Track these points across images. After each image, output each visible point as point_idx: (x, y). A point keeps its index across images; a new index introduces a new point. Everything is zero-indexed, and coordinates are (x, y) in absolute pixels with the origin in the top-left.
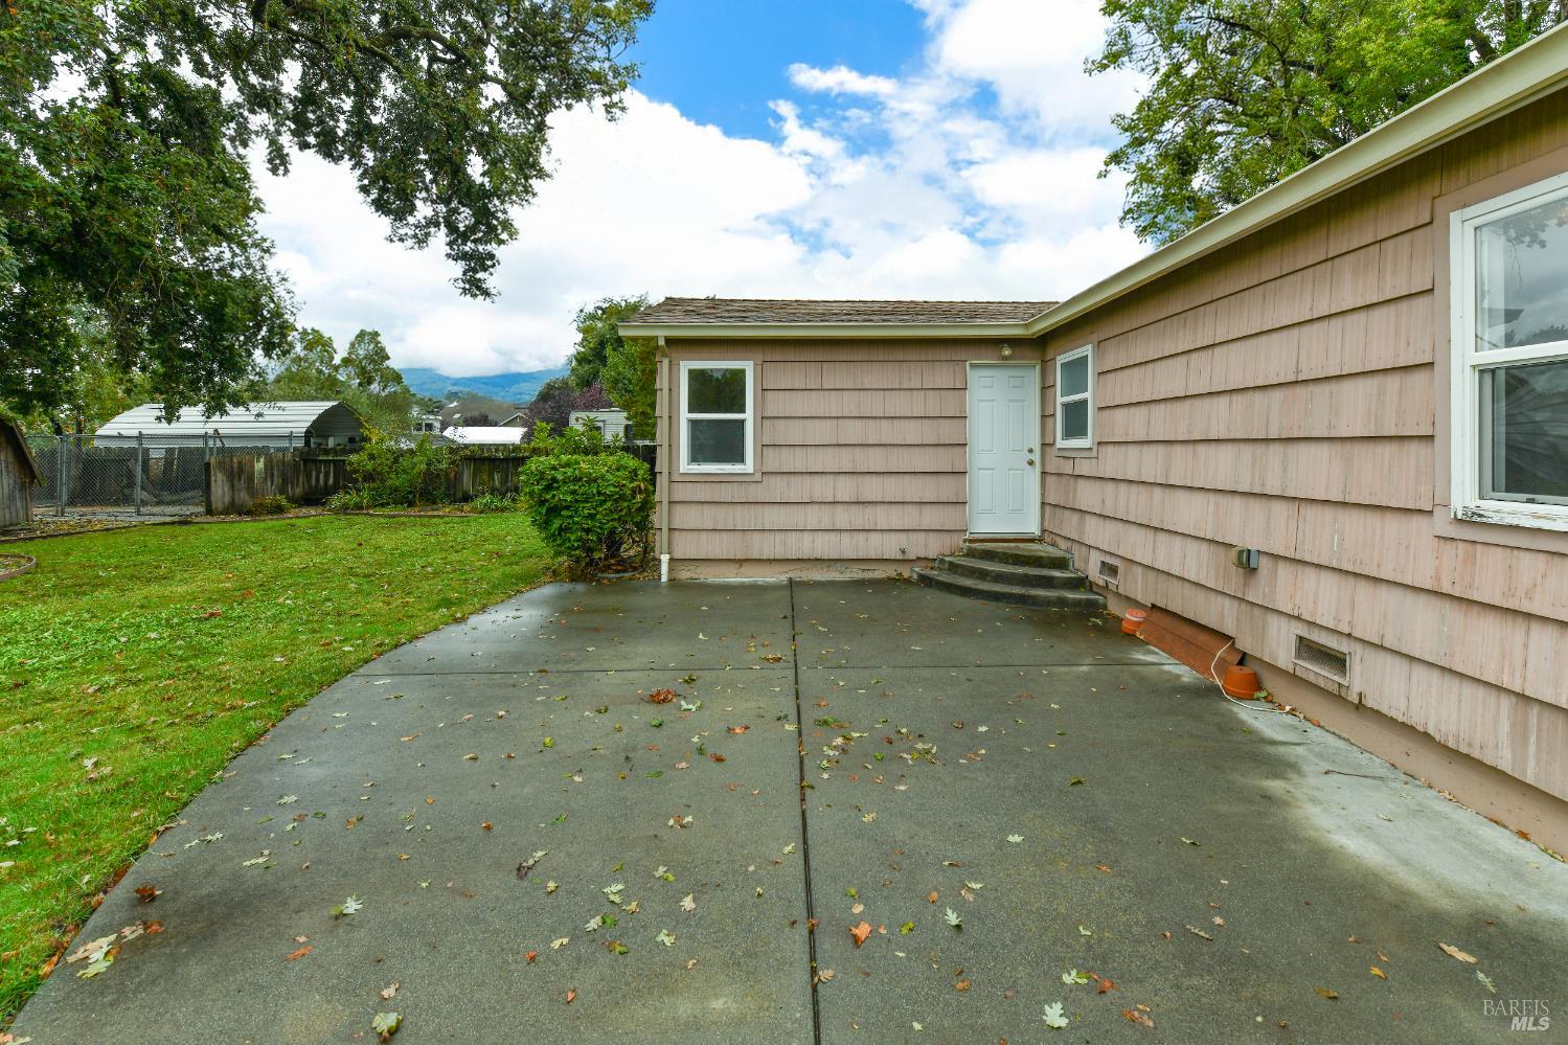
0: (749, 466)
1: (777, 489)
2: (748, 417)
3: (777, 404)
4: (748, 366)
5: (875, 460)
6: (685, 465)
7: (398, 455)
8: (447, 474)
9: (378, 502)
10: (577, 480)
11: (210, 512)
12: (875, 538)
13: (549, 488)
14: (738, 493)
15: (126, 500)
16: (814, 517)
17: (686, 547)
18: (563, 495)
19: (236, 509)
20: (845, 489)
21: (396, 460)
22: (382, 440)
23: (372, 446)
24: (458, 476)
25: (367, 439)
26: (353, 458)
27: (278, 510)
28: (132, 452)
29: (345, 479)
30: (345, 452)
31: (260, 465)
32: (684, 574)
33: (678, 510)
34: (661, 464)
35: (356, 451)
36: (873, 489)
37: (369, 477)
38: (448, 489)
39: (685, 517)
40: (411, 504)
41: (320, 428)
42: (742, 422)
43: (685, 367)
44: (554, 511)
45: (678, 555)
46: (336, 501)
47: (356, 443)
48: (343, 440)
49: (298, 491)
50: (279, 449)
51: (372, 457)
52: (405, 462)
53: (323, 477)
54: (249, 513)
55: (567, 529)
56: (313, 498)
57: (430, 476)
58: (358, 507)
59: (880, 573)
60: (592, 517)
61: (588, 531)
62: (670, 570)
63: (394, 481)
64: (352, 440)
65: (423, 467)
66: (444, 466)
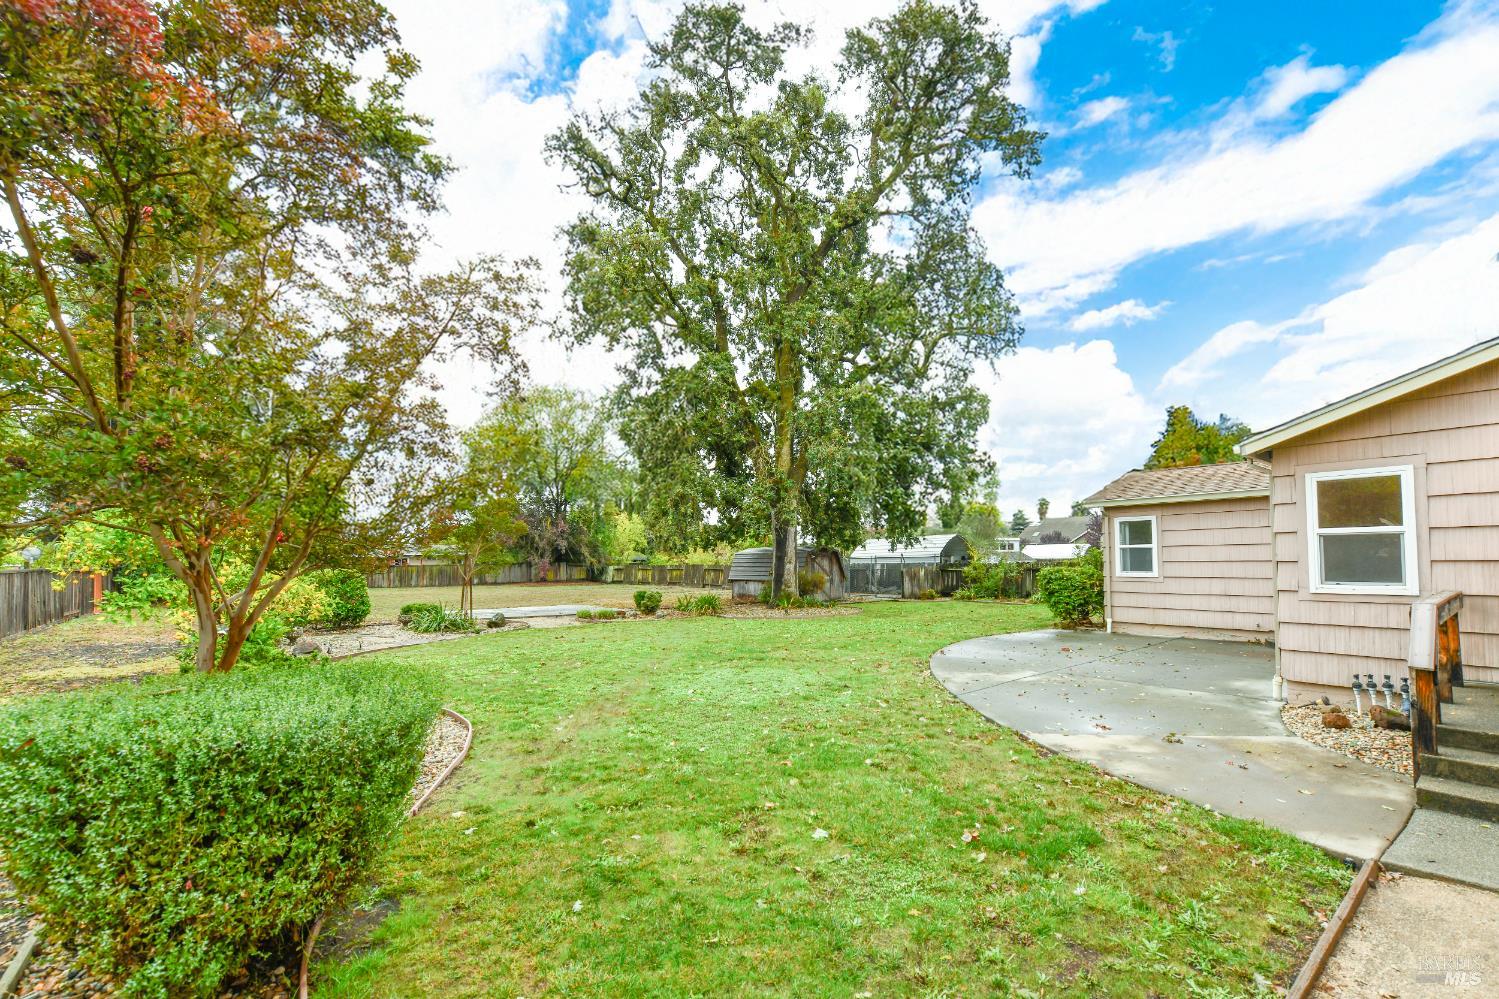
0: (1155, 572)
1: (1172, 586)
2: (1154, 545)
3: (1171, 539)
4: (1152, 518)
5: (1237, 570)
6: (1118, 571)
7: (988, 567)
8: (1017, 580)
9: (978, 596)
10: (1062, 578)
11: (903, 597)
12: (1238, 617)
13: (1048, 583)
14: (1148, 588)
15: (866, 591)
16: (1196, 603)
17: (1120, 615)
18: (1054, 586)
19: (915, 596)
20: (1217, 587)
21: (987, 571)
22: (979, 559)
23: (974, 561)
24: (1024, 580)
25: (971, 558)
26: (966, 569)
27: (932, 597)
28: (867, 566)
29: (962, 581)
30: (961, 566)
31: (922, 573)
32: (1121, 630)
33: (1116, 596)
34: (1106, 572)
35: (965, 565)
36: (1235, 587)
37: (974, 581)
38: (1017, 588)
39: (1119, 600)
40: (996, 597)
41: (947, 551)
42: (1151, 549)
43: (1117, 521)
44: (1051, 594)
45: (1117, 618)
46: (959, 593)
47: (966, 559)
48: (959, 558)
49: (939, 588)
50: (929, 564)
51: (975, 569)
52: (993, 572)
53: (951, 580)
54: (919, 598)
55: (1058, 603)
56: (946, 593)
57: (1007, 581)
58: (969, 598)
59: (1243, 638)
60: (1069, 597)
61: (1068, 604)
62: (1112, 628)
63: (987, 583)
64: (963, 558)
65: (1002, 575)
66: (1014, 574)
